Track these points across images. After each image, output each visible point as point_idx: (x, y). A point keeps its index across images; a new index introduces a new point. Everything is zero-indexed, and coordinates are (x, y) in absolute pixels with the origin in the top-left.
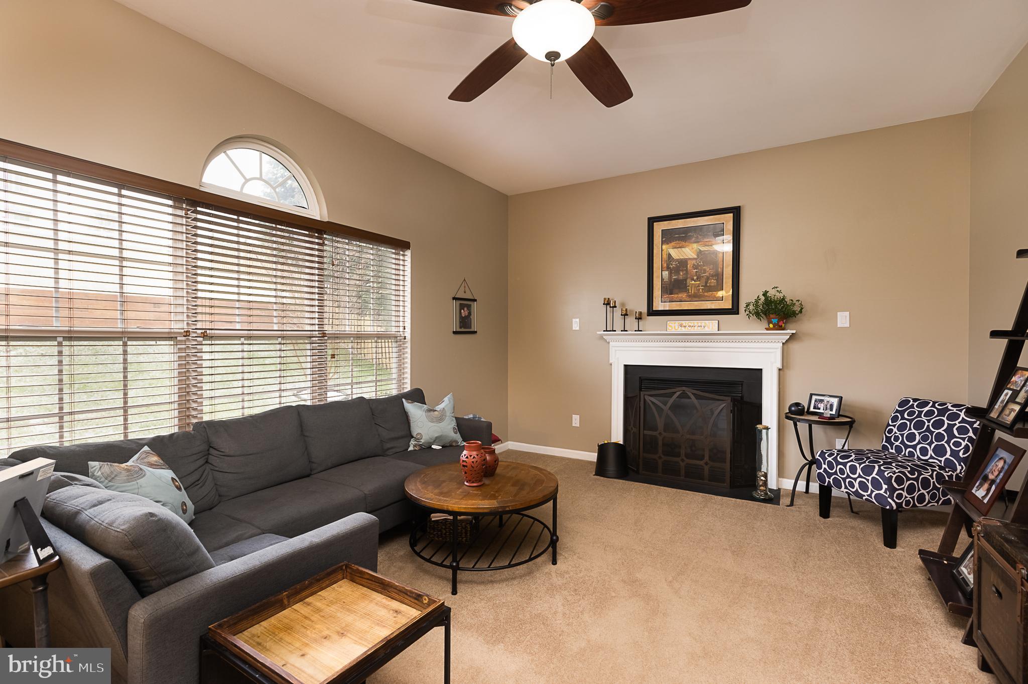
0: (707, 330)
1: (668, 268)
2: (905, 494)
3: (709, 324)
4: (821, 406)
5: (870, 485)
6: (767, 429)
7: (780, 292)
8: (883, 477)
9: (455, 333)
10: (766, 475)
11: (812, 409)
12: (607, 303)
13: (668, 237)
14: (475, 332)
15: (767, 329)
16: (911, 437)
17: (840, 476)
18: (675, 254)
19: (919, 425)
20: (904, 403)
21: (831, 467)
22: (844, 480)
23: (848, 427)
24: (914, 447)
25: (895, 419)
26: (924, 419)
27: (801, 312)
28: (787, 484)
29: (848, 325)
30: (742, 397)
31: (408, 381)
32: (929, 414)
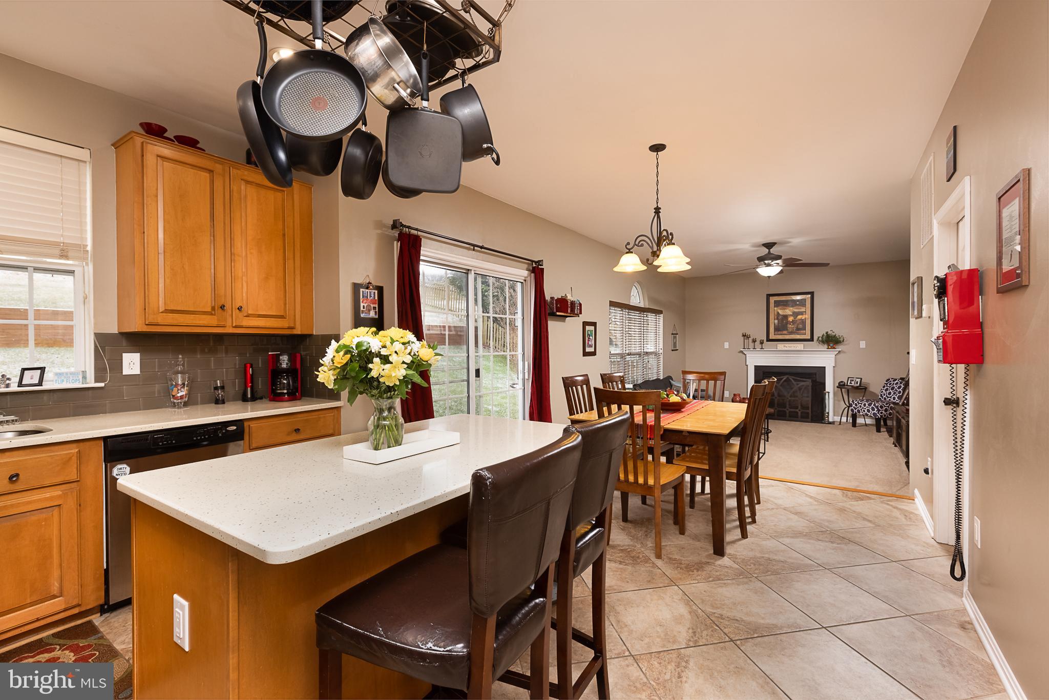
0: (798, 349)
1: (777, 319)
2: (884, 412)
3: (799, 346)
4: (853, 382)
5: (871, 410)
6: (829, 393)
7: (833, 332)
8: (876, 406)
9: (672, 350)
10: (828, 413)
11: (849, 384)
12: (744, 336)
13: (777, 304)
14: (677, 350)
15: (828, 349)
16: (890, 393)
17: (860, 409)
18: (781, 312)
19: (893, 388)
20: (888, 380)
21: (856, 405)
22: (861, 409)
23: (864, 390)
24: (891, 397)
25: (884, 387)
26: (895, 386)
27: (843, 341)
28: (837, 419)
29: (865, 347)
30: (816, 380)
31: (662, 373)
32: (897, 383)
